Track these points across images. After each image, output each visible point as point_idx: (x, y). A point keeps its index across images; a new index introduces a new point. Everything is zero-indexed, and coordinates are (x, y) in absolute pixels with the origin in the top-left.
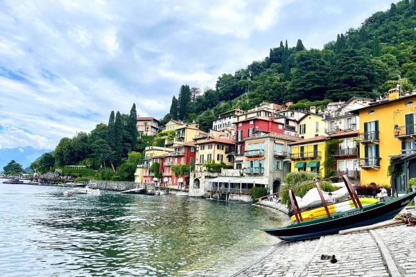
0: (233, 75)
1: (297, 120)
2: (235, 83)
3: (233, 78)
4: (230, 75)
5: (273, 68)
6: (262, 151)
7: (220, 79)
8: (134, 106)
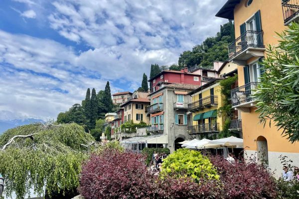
0: (192, 51)
1: (217, 70)
2: (192, 57)
3: (191, 53)
4: (189, 52)
5: (223, 40)
6: (160, 105)
7: (181, 55)
8: (108, 83)
